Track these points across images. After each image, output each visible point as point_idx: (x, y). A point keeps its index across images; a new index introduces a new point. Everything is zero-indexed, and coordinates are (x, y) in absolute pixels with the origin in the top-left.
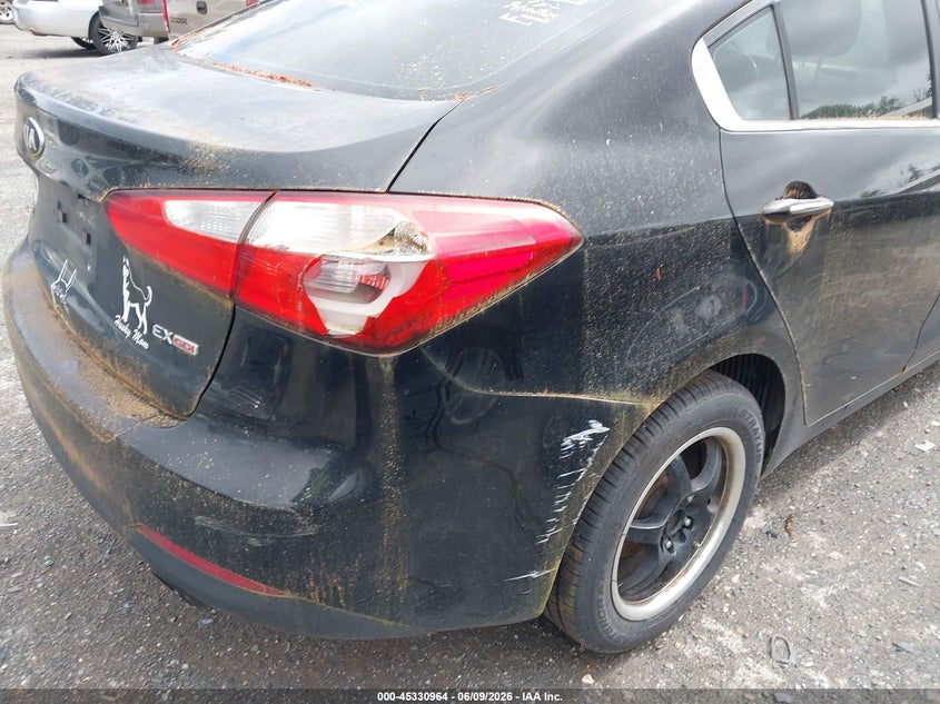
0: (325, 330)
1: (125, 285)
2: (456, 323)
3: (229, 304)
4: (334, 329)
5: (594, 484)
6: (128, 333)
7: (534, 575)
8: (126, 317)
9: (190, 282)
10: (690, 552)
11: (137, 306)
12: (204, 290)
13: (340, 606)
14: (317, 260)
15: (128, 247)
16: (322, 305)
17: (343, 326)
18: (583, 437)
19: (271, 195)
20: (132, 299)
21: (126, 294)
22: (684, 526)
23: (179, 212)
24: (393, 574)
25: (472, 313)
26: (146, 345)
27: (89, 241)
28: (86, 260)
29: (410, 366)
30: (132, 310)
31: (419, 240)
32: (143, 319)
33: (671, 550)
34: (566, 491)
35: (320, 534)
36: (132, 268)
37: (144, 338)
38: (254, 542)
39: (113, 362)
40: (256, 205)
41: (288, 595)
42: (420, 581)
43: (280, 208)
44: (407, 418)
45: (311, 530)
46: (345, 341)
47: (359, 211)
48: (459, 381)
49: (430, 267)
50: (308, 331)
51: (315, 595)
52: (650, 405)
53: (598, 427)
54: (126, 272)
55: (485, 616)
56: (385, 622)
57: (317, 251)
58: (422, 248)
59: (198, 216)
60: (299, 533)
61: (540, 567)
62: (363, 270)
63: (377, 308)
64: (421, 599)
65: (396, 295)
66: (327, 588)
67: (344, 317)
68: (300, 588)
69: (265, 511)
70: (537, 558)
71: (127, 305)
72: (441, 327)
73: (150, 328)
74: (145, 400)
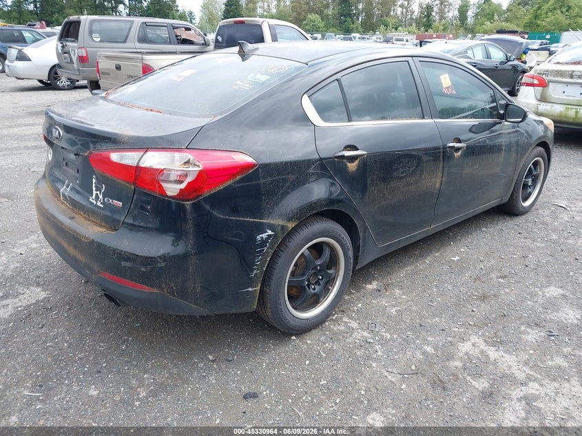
0: (165, 193)
1: (94, 185)
2: (212, 192)
3: (133, 187)
4: (169, 193)
5: (271, 254)
6: (95, 203)
7: (250, 289)
8: (94, 197)
9: (119, 181)
10: (327, 291)
11: (98, 192)
12: (125, 183)
13: (175, 296)
14: (162, 170)
15: (96, 170)
16: (164, 185)
17: (172, 192)
18: (264, 236)
19: (147, 150)
20: (96, 190)
21: (94, 189)
22: (319, 279)
23: (115, 157)
24: (195, 284)
25: (218, 189)
26: (102, 206)
27: (78, 172)
28: (77, 178)
29: (196, 206)
30: (97, 194)
31: (197, 164)
32: (101, 197)
33: (314, 289)
34: (259, 256)
35: (166, 265)
36: (97, 179)
37: (101, 203)
38: (143, 269)
39: (88, 215)
40: (142, 153)
41: (155, 290)
42: (205, 288)
43: (149, 154)
44: (196, 225)
45: (163, 264)
46: (172, 197)
47: (177, 155)
48: (214, 212)
49: (201, 173)
50: (160, 194)
51: (165, 290)
52: (291, 225)
53: (270, 232)
54: (94, 181)
55: (232, 307)
56: (193, 306)
57: (162, 167)
58: (199, 166)
59: (122, 158)
60: (159, 265)
61: (252, 287)
62: (179, 173)
63: (183, 186)
64: (206, 296)
65: (190, 181)
66: (169, 287)
67: (172, 189)
68: (160, 287)
69: (146, 258)
70: (251, 283)
71: (94, 193)
72: (206, 193)
73: (104, 200)
74: (102, 226)
